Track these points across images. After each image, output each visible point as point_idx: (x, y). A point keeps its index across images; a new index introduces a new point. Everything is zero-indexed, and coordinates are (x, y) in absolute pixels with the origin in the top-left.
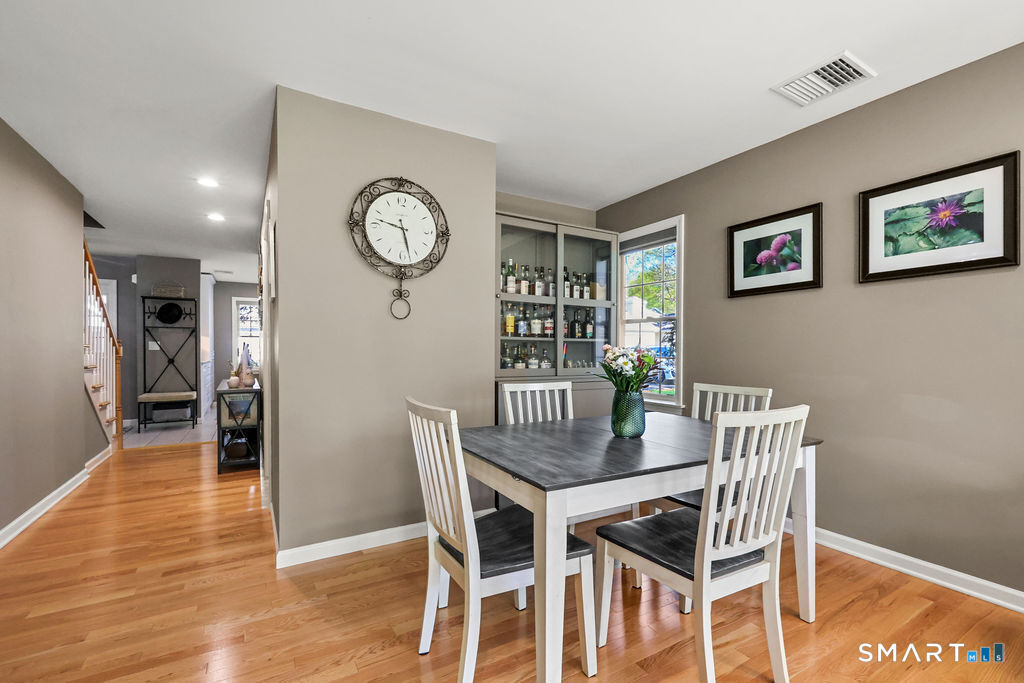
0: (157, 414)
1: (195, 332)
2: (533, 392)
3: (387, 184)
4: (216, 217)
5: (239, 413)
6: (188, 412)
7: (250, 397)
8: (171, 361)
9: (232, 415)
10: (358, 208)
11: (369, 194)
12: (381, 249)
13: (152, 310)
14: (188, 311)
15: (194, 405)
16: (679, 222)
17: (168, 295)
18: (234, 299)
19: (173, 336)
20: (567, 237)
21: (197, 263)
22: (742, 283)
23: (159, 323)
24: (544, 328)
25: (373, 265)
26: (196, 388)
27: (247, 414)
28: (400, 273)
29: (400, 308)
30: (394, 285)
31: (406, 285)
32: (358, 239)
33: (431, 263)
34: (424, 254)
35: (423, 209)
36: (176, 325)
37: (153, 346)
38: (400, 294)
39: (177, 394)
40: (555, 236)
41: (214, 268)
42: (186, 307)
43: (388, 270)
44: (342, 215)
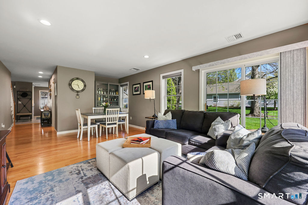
0: (21, 118)
1: (31, 99)
2: (98, 109)
3: (75, 79)
4: (40, 77)
5: (46, 115)
6: (30, 118)
7: (49, 112)
8: (25, 106)
9: (45, 116)
10: (70, 82)
11: (72, 80)
12: (74, 88)
13: (20, 94)
14: (29, 94)
15: (31, 116)
16: (128, 83)
17: (24, 91)
18: (40, 91)
19: (25, 100)
20: (110, 84)
21: (32, 83)
22: (134, 93)
23: (21, 97)
24: (106, 99)
25: (73, 91)
26: (31, 112)
27: (48, 116)
28: (78, 92)
29: (78, 97)
30: (77, 93)
31: (78, 94)
32: (70, 87)
33: (83, 90)
34: (82, 89)
35: (82, 82)
36: (26, 98)
37: (20, 102)
38: (78, 95)
39: (26, 114)
40: (108, 84)
41: (35, 84)
42: (29, 93)
43: (76, 91)
44: (68, 83)
